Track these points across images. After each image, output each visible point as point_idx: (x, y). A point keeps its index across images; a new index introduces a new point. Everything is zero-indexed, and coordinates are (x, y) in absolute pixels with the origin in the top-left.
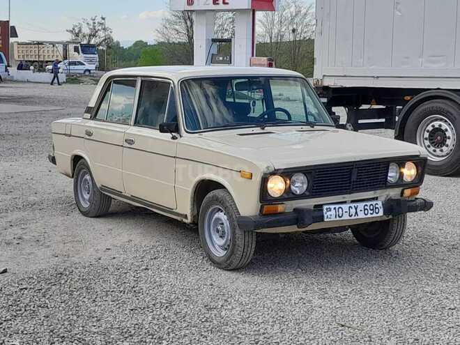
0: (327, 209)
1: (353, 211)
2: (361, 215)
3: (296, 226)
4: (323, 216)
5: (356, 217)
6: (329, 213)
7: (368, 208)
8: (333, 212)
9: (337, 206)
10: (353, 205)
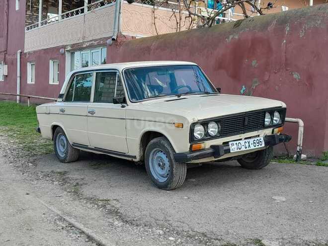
0: (231, 144)
1: (247, 145)
2: (252, 147)
3: (213, 157)
4: (229, 149)
5: (249, 148)
6: (233, 147)
7: (256, 142)
8: (235, 146)
9: (238, 142)
10: (247, 141)
